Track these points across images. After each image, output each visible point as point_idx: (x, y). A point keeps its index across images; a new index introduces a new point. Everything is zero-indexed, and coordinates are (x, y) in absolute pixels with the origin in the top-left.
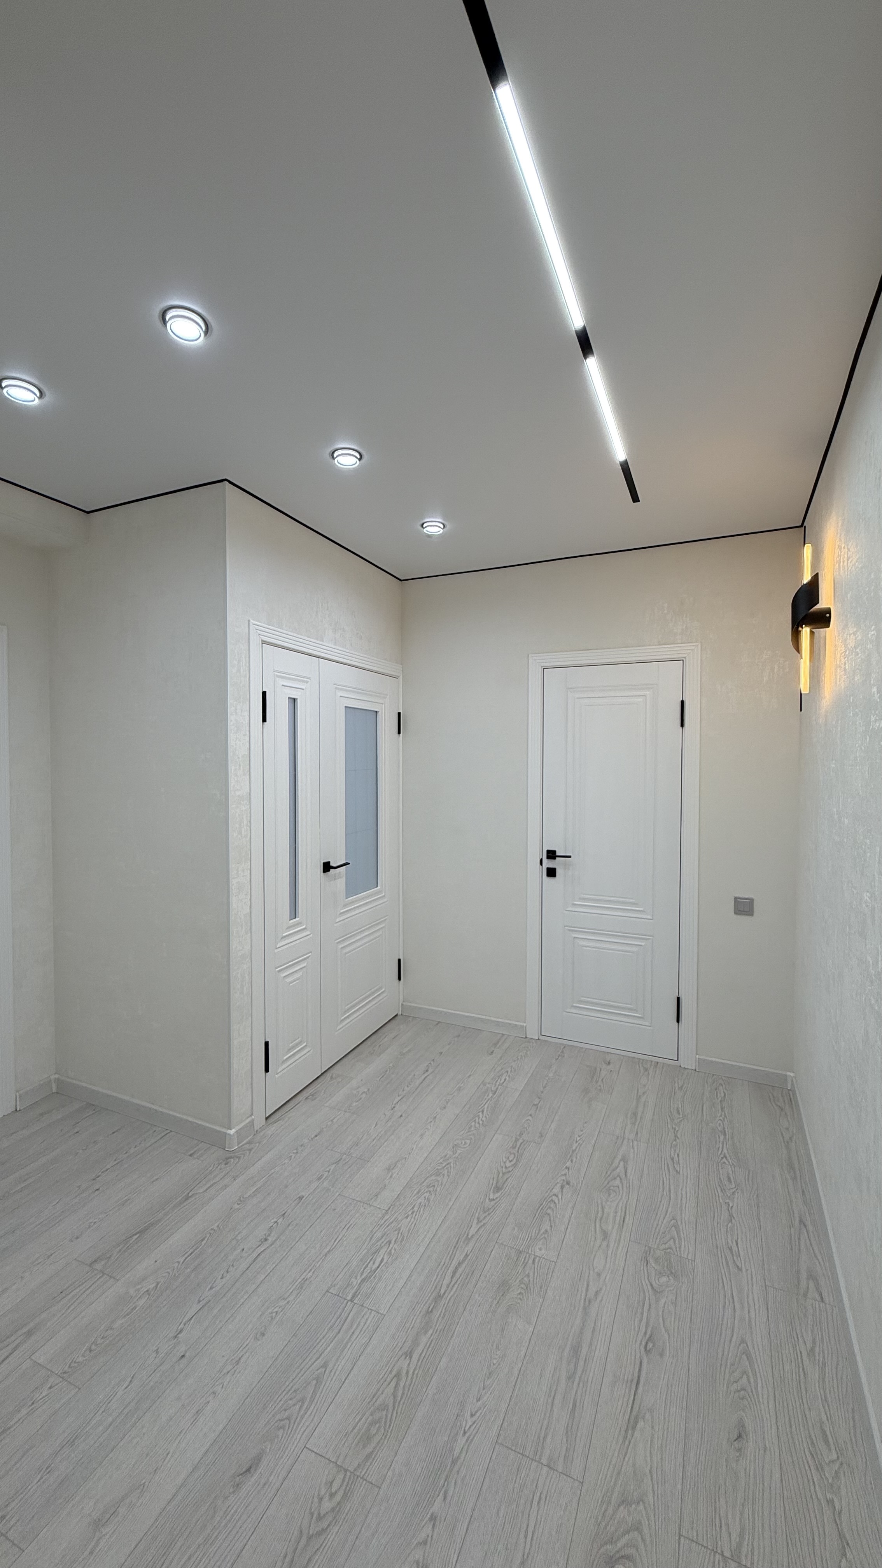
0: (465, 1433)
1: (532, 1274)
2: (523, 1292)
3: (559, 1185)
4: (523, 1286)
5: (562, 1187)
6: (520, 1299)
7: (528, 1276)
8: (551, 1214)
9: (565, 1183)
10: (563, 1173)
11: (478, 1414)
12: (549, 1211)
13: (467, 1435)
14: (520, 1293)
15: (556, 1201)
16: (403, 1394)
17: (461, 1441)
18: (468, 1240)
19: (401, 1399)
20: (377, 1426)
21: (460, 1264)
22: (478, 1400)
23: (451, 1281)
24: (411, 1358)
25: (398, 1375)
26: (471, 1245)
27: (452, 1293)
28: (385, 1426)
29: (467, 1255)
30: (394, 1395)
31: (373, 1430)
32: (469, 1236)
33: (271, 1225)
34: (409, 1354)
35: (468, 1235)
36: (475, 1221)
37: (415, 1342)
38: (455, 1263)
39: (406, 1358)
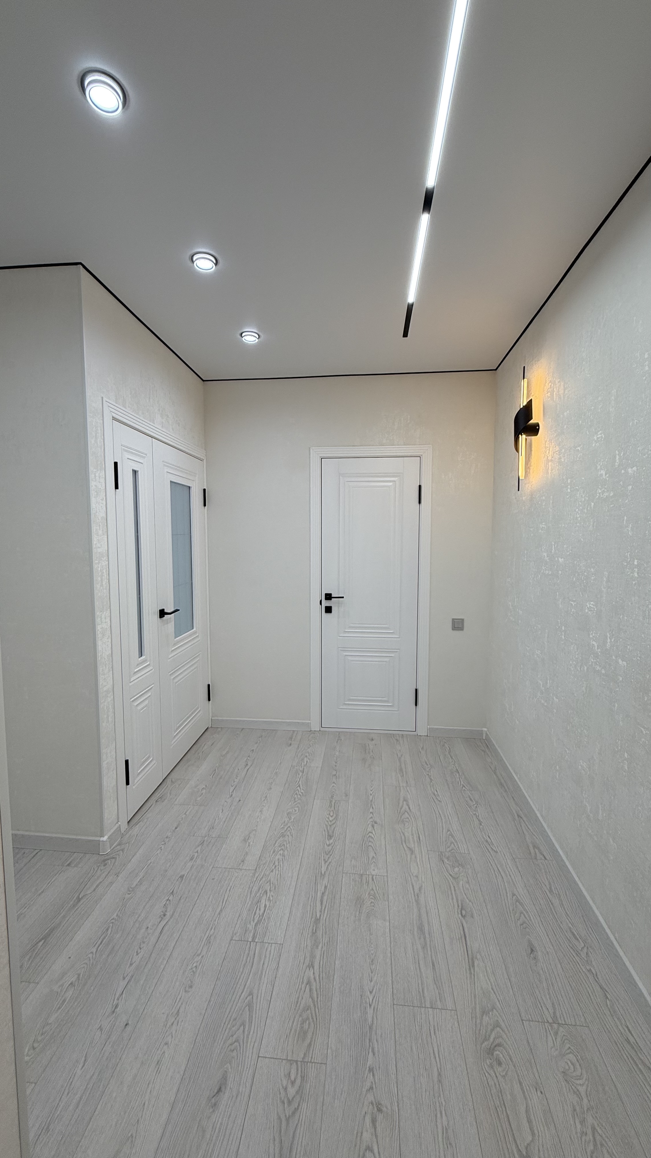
0: (370, 1005)
1: (374, 888)
2: (373, 901)
3: (370, 826)
4: (371, 897)
5: (373, 826)
6: (373, 906)
7: (373, 889)
8: (373, 845)
9: (374, 823)
10: (370, 816)
11: (374, 991)
12: (370, 844)
13: (372, 1007)
14: (372, 902)
15: (373, 836)
16: (317, 995)
17: (370, 1011)
18: (323, 876)
19: (317, 998)
20: (307, 1022)
21: (323, 894)
22: (371, 981)
23: (322, 907)
24: (313, 967)
25: (309, 983)
26: (326, 879)
27: (325, 916)
28: (313, 1021)
29: (326, 887)
30: (311, 997)
31: (306, 1026)
32: (323, 873)
33: (164, 903)
34: (311, 966)
35: (321, 873)
36: (323, 863)
37: (313, 956)
38: (319, 894)
39: (310, 969)
